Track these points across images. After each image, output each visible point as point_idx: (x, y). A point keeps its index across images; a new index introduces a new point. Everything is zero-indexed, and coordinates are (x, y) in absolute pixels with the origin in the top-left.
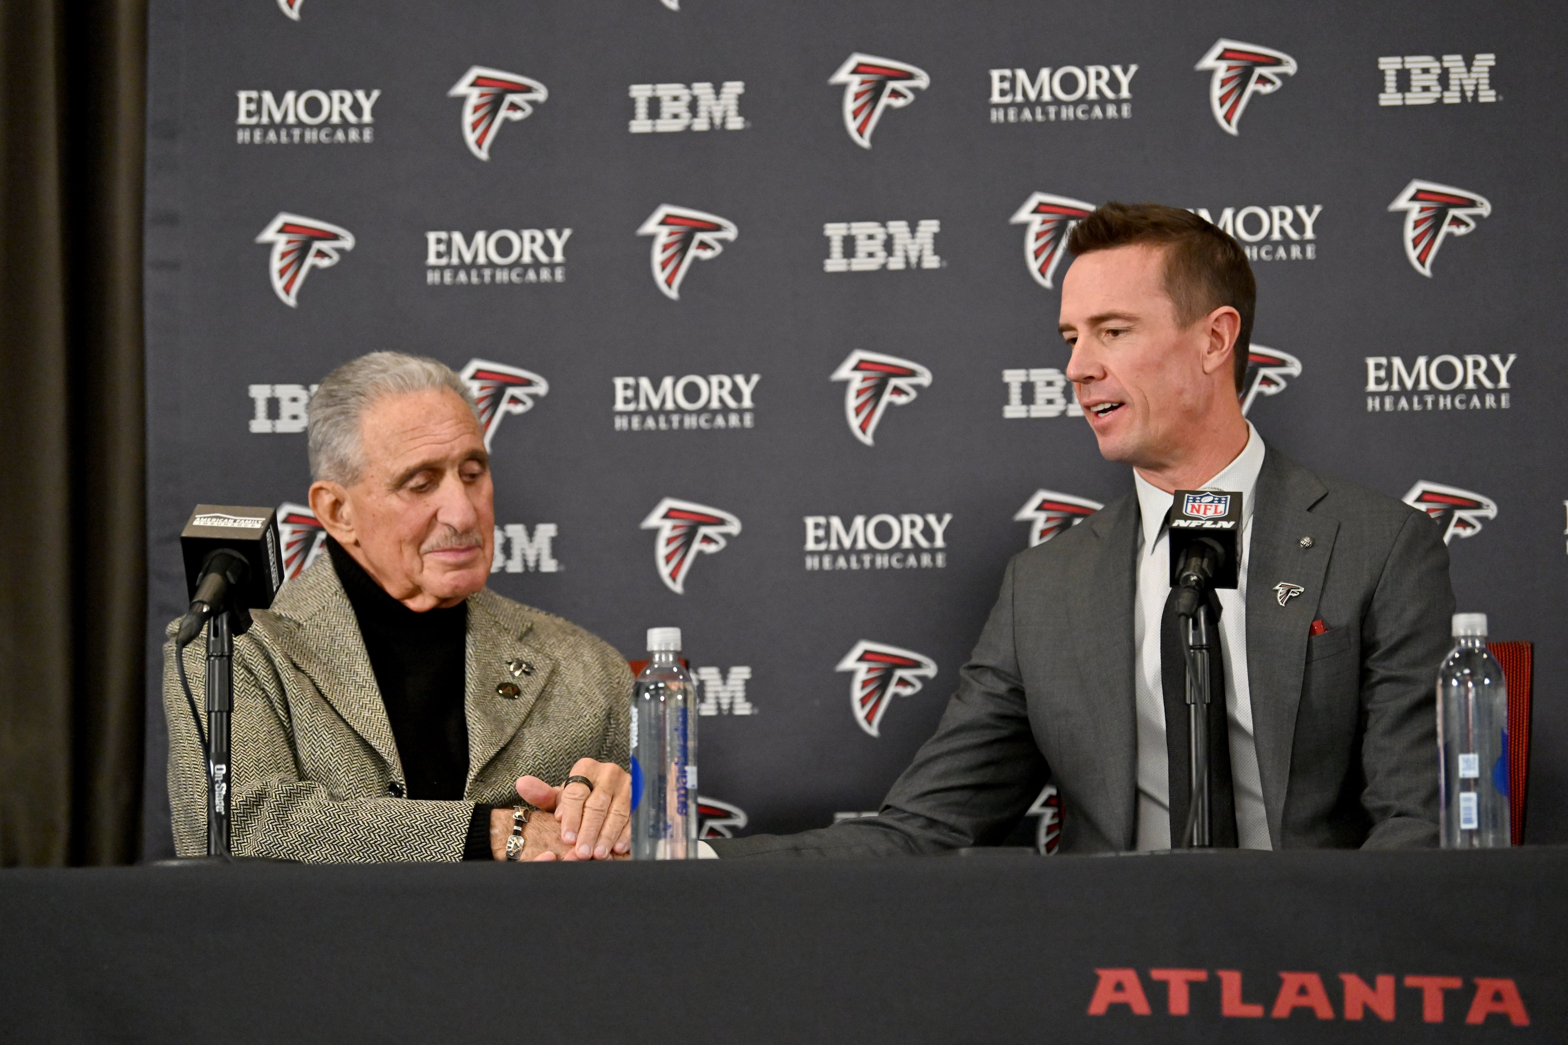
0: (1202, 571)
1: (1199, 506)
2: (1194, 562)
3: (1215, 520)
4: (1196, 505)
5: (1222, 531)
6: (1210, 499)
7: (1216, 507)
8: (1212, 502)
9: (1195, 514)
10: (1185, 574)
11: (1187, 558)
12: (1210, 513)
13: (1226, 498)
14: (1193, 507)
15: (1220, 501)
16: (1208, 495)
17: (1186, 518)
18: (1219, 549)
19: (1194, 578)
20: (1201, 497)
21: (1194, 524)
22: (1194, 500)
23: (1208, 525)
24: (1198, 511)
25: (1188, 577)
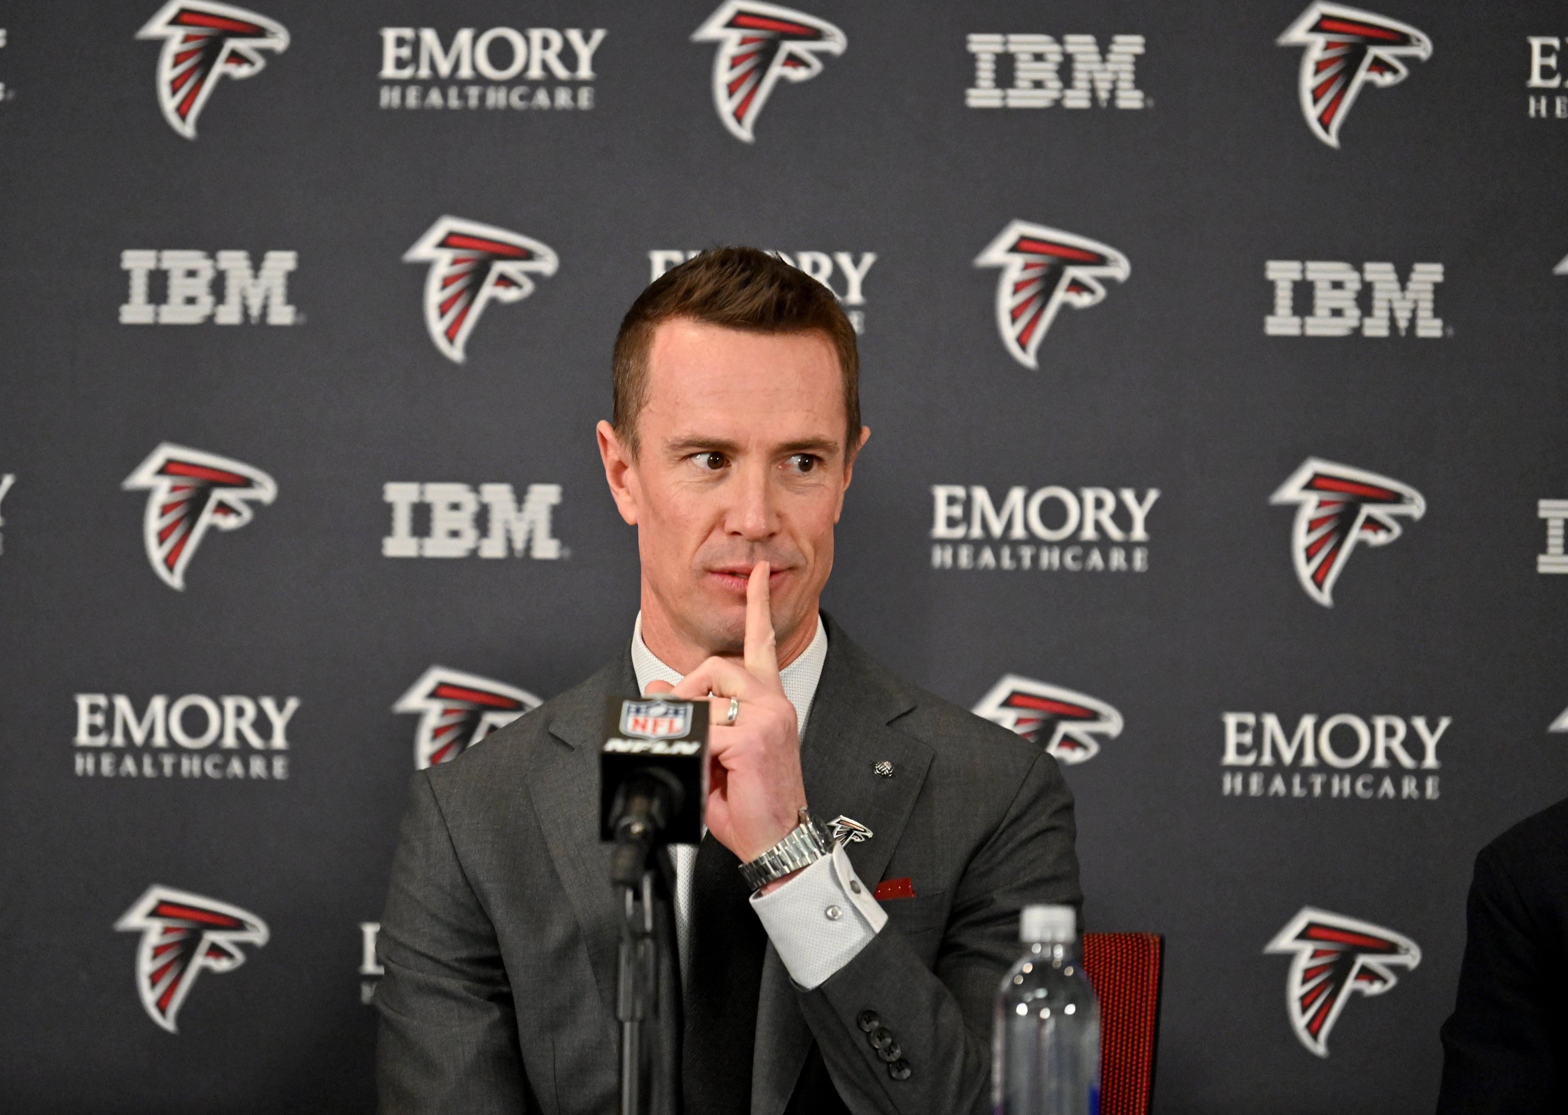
0: (649, 817)
1: (646, 721)
2: (639, 803)
3: (670, 742)
4: (641, 718)
5: (680, 759)
6: (661, 709)
7: (671, 723)
8: (666, 714)
9: (639, 731)
10: (625, 822)
11: (628, 797)
12: (663, 730)
13: (686, 710)
14: (636, 722)
15: (676, 713)
16: (658, 705)
17: (625, 737)
18: (675, 784)
19: (637, 828)
20: (648, 708)
21: (637, 747)
22: (638, 711)
23: (660, 748)
24: (644, 727)
25: (628, 828)
